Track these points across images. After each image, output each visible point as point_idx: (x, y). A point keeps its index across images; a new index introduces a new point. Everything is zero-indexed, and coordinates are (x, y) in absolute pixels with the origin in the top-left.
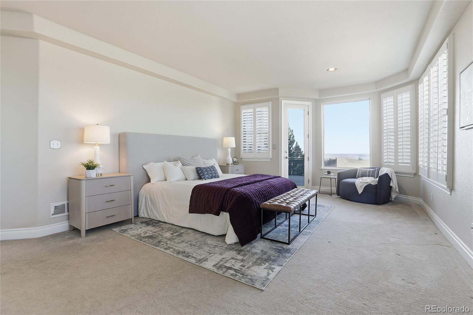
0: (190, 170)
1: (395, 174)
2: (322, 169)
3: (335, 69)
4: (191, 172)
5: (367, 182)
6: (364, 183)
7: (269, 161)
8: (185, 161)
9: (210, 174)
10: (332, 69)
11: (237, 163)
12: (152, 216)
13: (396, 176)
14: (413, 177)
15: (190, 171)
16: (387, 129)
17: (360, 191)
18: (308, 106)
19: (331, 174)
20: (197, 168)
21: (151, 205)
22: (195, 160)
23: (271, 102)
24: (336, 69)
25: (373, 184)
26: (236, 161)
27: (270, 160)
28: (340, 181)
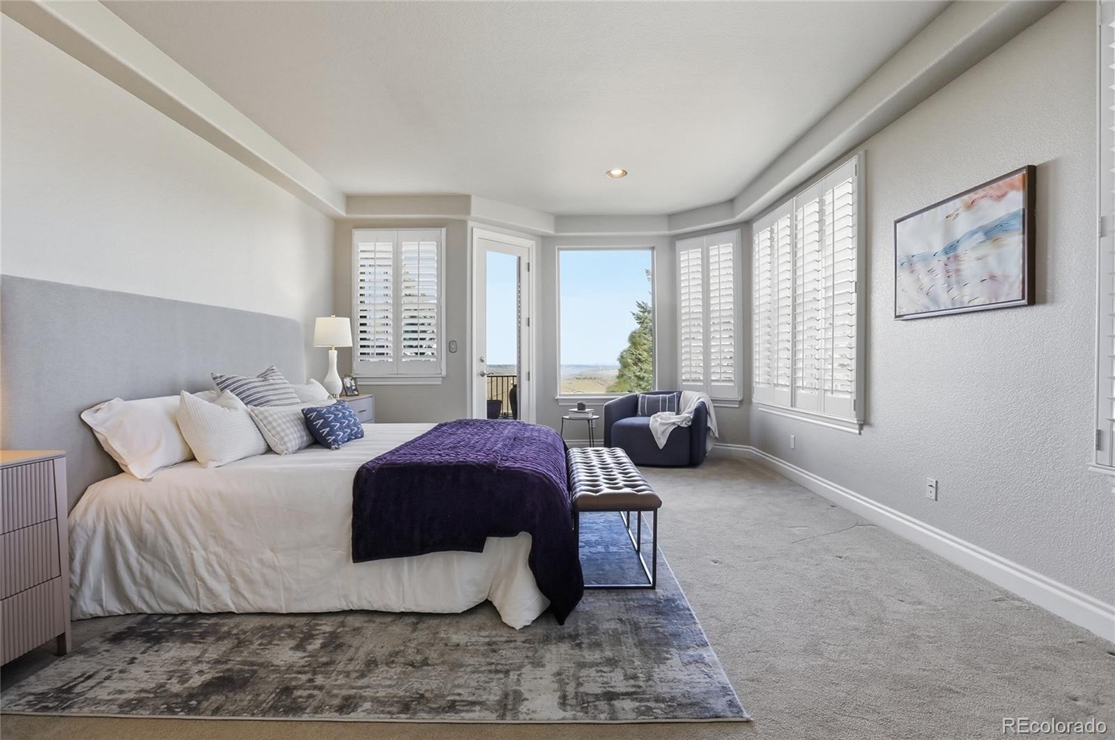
0: (284, 420)
1: (713, 403)
2: (557, 400)
3: (623, 173)
4: (288, 425)
5: (674, 424)
6: (667, 426)
7: (440, 383)
8: (244, 391)
9: (348, 426)
10: (617, 172)
11: (356, 393)
12: (146, 602)
13: (714, 407)
14: (737, 408)
15: (284, 423)
16: (689, 313)
17: (662, 442)
18: (529, 249)
19: (587, 410)
20: (306, 413)
21: (138, 562)
22: (276, 387)
23: (445, 229)
24: (625, 173)
25: (684, 425)
26: (352, 386)
27: (442, 381)
28: (612, 424)
